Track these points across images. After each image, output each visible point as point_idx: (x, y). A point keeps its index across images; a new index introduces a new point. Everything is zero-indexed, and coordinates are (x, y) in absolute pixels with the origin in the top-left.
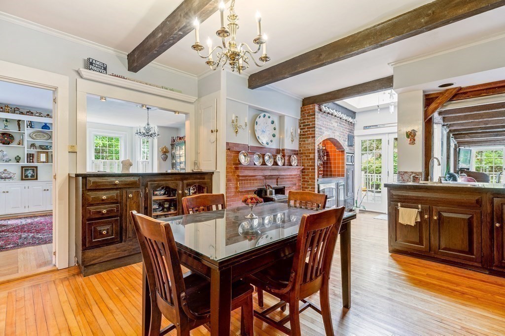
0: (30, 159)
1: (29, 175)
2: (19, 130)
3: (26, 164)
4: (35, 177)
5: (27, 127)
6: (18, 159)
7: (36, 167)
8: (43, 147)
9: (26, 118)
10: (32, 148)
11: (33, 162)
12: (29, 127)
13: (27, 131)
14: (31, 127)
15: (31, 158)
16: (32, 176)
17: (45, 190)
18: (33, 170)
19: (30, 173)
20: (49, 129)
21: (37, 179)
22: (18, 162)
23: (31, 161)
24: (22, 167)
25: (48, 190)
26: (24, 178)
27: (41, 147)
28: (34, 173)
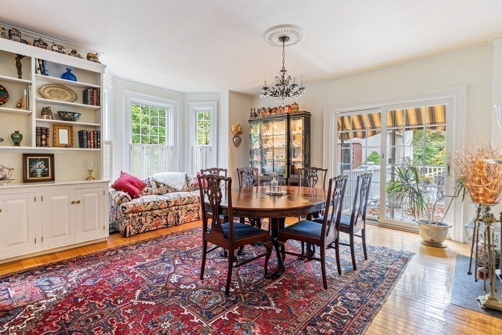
0: (42, 140)
1: (39, 171)
2: (20, 78)
3: (33, 148)
4: (49, 176)
5: (36, 73)
6: (16, 139)
7: (52, 156)
8: (67, 116)
9: (34, 53)
10: (45, 116)
11: (46, 145)
12: (39, 72)
13: (36, 80)
14: (43, 73)
15: (44, 137)
16: (45, 174)
17: (73, 203)
18: (46, 161)
19: (39, 167)
20: (76, 80)
21: (53, 179)
22: (17, 144)
23: (44, 142)
24: (25, 156)
25: (79, 202)
26: (28, 178)
27: (61, 115)
28: (48, 168)
